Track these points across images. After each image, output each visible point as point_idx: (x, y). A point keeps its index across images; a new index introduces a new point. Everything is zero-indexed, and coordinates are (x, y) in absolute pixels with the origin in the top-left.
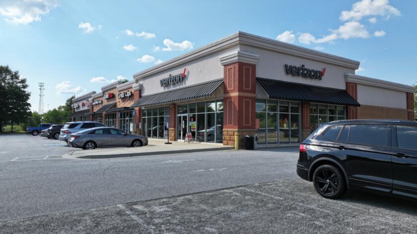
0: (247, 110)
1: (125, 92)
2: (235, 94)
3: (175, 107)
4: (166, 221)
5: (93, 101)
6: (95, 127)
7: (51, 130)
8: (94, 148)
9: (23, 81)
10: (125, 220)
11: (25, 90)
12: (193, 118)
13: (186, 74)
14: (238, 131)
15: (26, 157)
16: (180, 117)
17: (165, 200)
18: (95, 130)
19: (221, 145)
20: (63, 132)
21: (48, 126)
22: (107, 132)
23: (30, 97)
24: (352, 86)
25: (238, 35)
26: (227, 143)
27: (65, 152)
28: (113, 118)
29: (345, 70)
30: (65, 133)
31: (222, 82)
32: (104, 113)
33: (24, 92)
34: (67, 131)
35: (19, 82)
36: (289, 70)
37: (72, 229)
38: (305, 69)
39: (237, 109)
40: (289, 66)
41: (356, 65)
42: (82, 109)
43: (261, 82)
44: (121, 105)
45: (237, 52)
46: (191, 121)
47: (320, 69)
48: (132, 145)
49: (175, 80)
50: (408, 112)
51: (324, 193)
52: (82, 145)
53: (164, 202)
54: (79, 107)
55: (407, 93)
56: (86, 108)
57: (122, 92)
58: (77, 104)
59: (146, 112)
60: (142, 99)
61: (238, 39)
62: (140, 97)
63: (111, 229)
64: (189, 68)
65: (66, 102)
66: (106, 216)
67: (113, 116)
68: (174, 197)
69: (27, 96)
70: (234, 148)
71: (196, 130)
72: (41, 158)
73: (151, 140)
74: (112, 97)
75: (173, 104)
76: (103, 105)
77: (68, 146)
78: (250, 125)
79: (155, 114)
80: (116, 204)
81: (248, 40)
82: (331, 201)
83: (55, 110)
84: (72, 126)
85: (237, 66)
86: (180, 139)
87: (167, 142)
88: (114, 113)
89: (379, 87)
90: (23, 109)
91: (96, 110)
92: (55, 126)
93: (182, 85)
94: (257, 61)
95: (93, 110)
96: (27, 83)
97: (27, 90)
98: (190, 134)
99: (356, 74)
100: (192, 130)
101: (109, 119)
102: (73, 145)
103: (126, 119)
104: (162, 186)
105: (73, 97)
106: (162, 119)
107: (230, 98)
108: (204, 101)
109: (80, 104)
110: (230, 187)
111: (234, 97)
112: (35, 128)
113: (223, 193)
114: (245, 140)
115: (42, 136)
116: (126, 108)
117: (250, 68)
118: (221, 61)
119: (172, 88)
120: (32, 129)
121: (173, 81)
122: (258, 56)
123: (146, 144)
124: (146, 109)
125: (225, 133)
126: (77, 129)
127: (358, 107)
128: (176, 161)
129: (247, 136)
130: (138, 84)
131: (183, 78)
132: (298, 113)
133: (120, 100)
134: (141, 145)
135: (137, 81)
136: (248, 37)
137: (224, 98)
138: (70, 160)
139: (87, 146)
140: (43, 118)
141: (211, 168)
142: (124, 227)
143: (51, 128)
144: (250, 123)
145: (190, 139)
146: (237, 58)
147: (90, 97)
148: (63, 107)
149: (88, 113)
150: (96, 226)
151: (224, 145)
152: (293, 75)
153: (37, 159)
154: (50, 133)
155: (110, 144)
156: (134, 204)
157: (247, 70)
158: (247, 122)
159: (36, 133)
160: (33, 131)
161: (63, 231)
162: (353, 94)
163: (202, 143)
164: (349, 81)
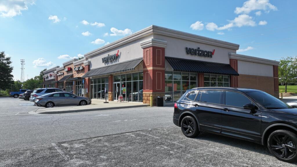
0: (159, 79)
1: (79, 66)
2: (150, 68)
3: (112, 77)
4: (78, 153)
5: (57, 73)
6: (55, 91)
7: (26, 94)
8: (53, 107)
9: (8, 59)
10: (52, 153)
11: (10, 65)
12: (124, 85)
13: (119, 54)
14: (152, 94)
15: (4, 113)
16: (116, 84)
17: (84, 140)
18: (54, 94)
19: (141, 103)
20: (32, 95)
21: (25, 91)
22: (62, 95)
23: (13, 71)
24: (234, 62)
25: (152, 28)
26: (146, 102)
27: (32, 110)
28: (71, 85)
29: (230, 51)
30: (33, 96)
31: (142, 59)
32: (65, 81)
33: (9, 66)
34: (35, 95)
35: (5, 60)
36: (189, 51)
37: (16, 158)
38: (200, 51)
39: (152, 78)
40: (188, 48)
41: (237, 47)
42: (50, 78)
43: (168, 60)
44: (76, 76)
45: (151, 39)
46: (122, 87)
47: (212, 51)
48: (80, 104)
49: (112, 58)
50: (274, 79)
51: (187, 134)
52: (44, 104)
53: (83, 141)
54: (47, 77)
55: (274, 66)
56: (53, 78)
57: (77, 67)
58: (46, 75)
59: (93, 80)
60: (90, 72)
61: (152, 30)
62: (89, 70)
63: (41, 158)
64: (121, 50)
65: (40, 73)
66: (41, 150)
67: (71, 83)
68: (91, 138)
69: (11, 69)
70: (149, 105)
71: (126, 93)
72: (14, 114)
73: (93, 100)
74: (70, 70)
75: (111, 75)
76: (64, 76)
77: (35, 105)
78: (161, 89)
79: (99, 82)
80: (51, 143)
81: (159, 31)
82: (189, 139)
83: (32, 79)
84: (39, 92)
85: (151, 49)
86: (116, 99)
87: (105, 102)
88: (72, 81)
89: (254, 62)
90: (8, 79)
91: (59, 79)
92: (29, 91)
93: (117, 62)
94: (165, 45)
95: (57, 80)
96: (11, 60)
97: (11, 65)
98: (122, 96)
99: (237, 53)
100: (123, 93)
101: (68, 85)
102: (38, 104)
103: (80, 86)
104: (86, 132)
105: (45, 70)
106: (103, 86)
107: (147, 71)
108: (131, 73)
109: (49, 75)
110: (131, 131)
111: (150, 70)
112: (16, 93)
113: (124, 136)
114: (157, 100)
115: (20, 98)
116: (79, 78)
117: (161, 50)
118: (141, 45)
119: (110, 64)
120: (14, 93)
121: (110, 59)
122: (166, 42)
123: (90, 103)
124: (93, 78)
125: (144, 95)
126: (42, 93)
127: (238, 76)
128: (105, 115)
129: (158, 97)
130: (87, 61)
131: (117, 57)
132: (195, 80)
133: (76, 72)
134: (86, 104)
135: (87, 59)
136: (159, 29)
137: (144, 71)
138: (33, 115)
139: (48, 105)
140: (22, 85)
141: (126, 119)
142: (49, 157)
143: (26, 93)
144: (161, 88)
145: (121, 99)
146: (151, 44)
147: (56, 70)
148: (38, 77)
149: (54, 82)
150: (32, 156)
151: (144, 103)
152: (192, 54)
153: (10, 115)
154: (25, 96)
155: (64, 103)
156: (63, 143)
157: (159, 52)
158: (159, 87)
159: (16, 96)
160: (15, 95)
161: (10, 159)
162: (234, 67)
163: (130, 102)
164: (232, 58)
